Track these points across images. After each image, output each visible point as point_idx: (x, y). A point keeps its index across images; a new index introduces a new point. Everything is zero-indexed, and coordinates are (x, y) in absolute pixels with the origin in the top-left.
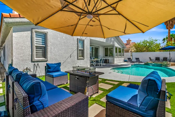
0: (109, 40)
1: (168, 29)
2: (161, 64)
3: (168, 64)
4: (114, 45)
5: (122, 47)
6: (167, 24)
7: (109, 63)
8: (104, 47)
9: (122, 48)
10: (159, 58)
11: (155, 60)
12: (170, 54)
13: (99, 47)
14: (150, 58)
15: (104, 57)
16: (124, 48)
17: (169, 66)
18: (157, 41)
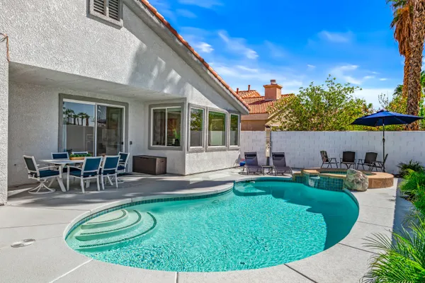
0: (151, 76)
1: (404, 53)
2: (341, 180)
3: (358, 183)
4: (185, 99)
5: (233, 109)
6: (402, 38)
7: (164, 173)
8: (150, 107)
9: (229, 111)
10: (354, 153)
11: (339, 160)
12: (384, 139)
13: (126, 105)
14: (324, 154)
15: (150, 148)
16: (239, 112)
17: (359, 187)
18: (352, 90)
